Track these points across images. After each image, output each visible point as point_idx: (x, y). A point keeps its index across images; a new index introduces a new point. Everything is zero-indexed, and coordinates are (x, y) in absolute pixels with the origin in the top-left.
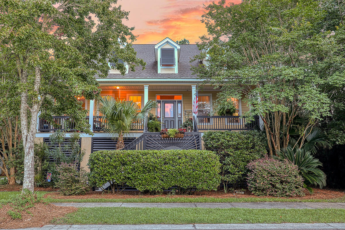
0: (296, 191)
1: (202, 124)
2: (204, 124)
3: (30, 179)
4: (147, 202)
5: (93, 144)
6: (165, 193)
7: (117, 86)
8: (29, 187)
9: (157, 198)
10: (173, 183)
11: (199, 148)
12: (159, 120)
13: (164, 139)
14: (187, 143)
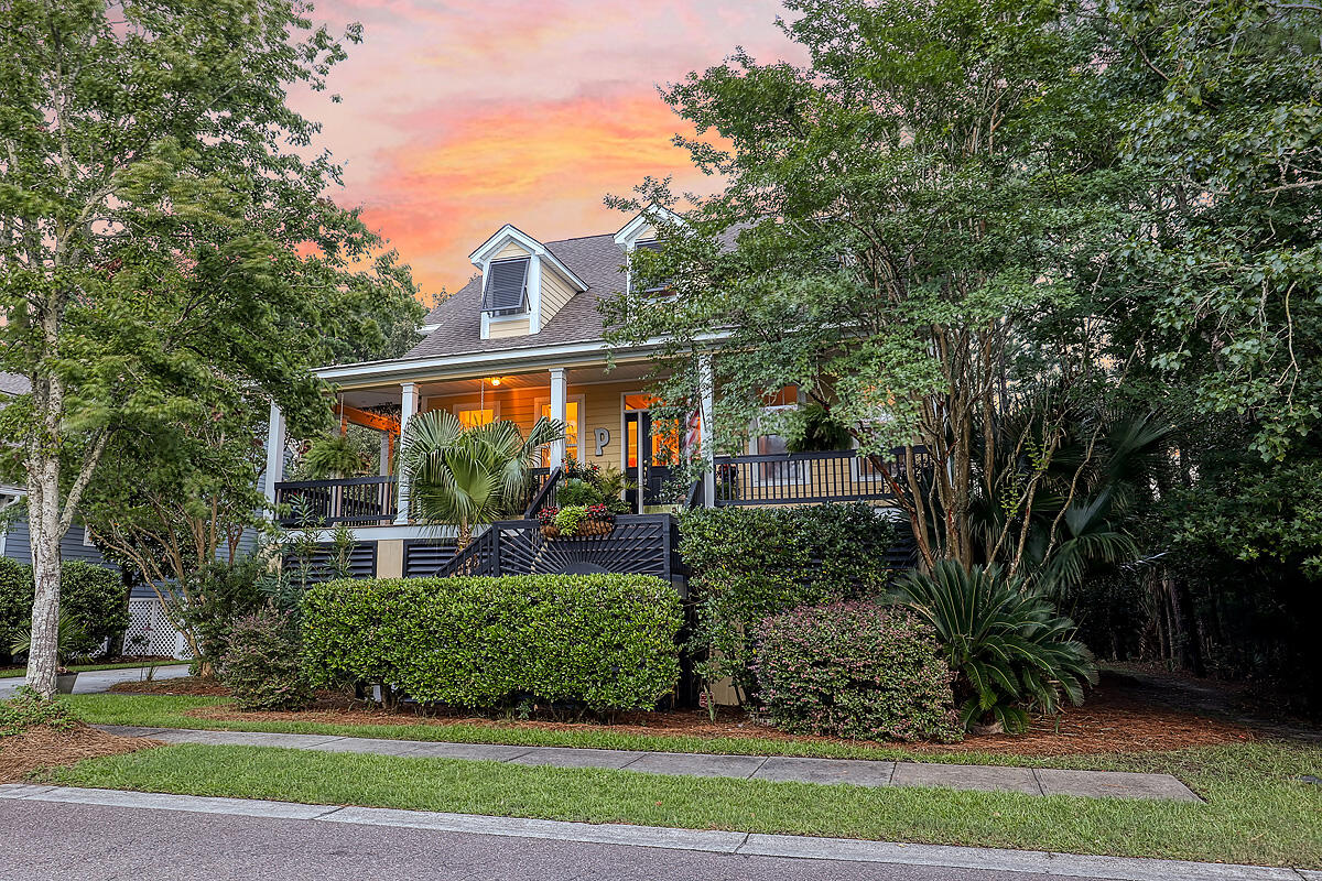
1: (770, 483)
2: (778, 483)
4: (413, 738)
5: (407, 559)
6: (492, 714)
7: (491, 376)
8: (35, 682)
9: (468, 726)
10: (508, 681)
11: (661, 567)
12: (631, 473)
13: (558, 540)
14: (625, 551)
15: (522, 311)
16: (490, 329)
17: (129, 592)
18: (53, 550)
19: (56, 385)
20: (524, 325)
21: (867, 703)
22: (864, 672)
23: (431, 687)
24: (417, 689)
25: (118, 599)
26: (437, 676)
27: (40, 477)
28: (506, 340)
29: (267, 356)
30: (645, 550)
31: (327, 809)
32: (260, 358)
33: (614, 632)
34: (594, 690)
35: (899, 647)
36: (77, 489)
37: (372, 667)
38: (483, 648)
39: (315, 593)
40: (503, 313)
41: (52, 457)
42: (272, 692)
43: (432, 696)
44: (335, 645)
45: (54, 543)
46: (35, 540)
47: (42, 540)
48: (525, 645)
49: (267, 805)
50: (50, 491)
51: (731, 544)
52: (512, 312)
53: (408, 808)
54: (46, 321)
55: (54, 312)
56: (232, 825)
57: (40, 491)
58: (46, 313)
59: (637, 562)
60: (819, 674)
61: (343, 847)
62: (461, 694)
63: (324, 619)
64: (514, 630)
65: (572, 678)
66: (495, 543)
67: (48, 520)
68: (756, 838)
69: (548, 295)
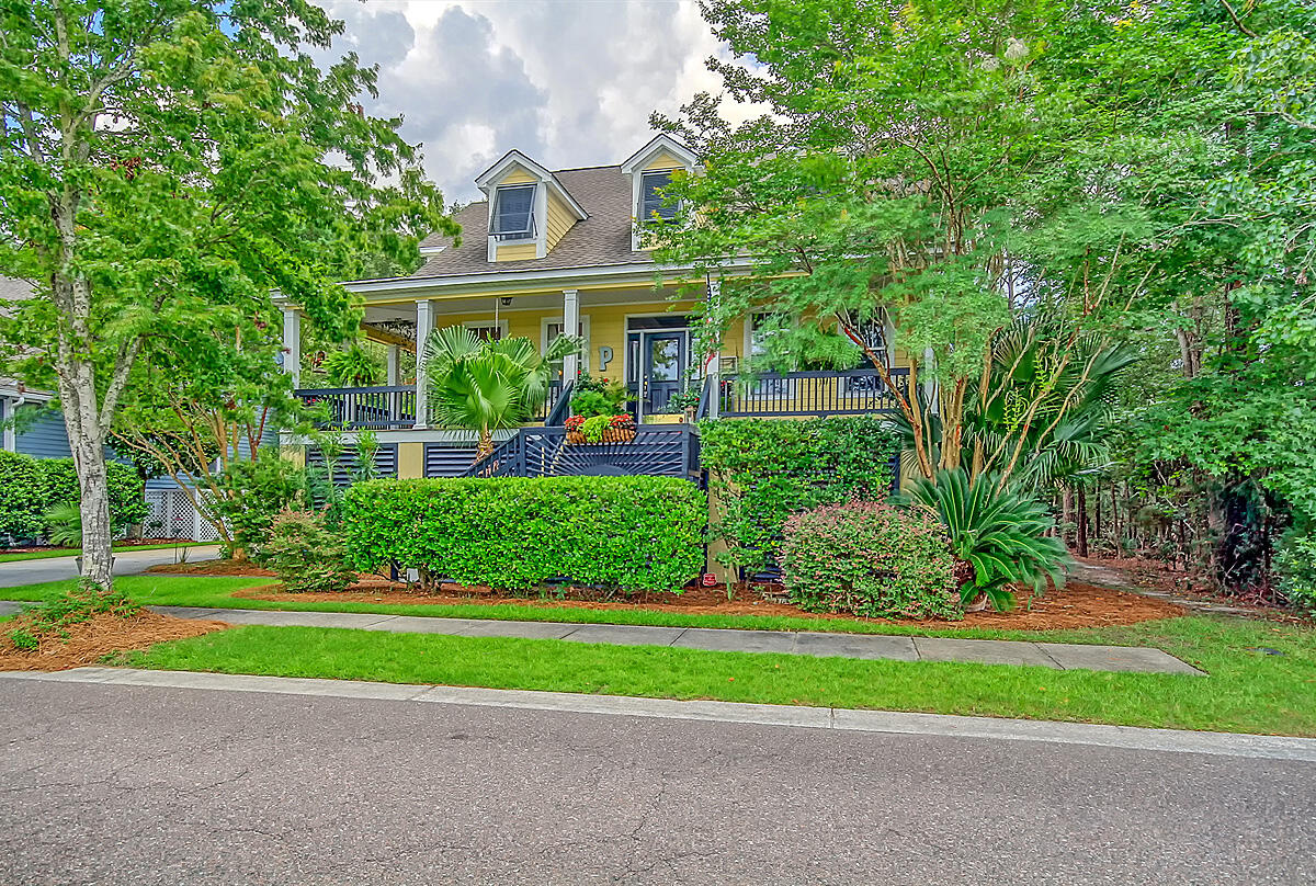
0: (926, 602)
3: (96, 554)
5: (426, 459)
6: (530, 594)
8: (93, 573)
9: (512, 607)
10: (549, 569)
11: (680, 470)
12: (632, 388)
13: (581, 445)
14: (646, 455)
15: (528, 236)
16: (497, 251)
17: (144, 485)
18: (97, 453)
19: (80, 288)
20: (531, 249)
21: (882, 588)
22: (884, 563)
23: (474, 572)
24: (461, 574)
25: (135, 491)
26: (480, 563)
27: (73, 381)
28: (513, 263)
29: (294, 268)
30: (665, 454)
31: (419, 688)
32: (286, 269)
33: (649, 527)
34: (629, 575)
35: (918, 543)
36: (112, 394)
37: (417, 556)
38: (524, 540)
39: (356, 491)
40: (509, 237)
41: (85, 361)
42: (317, 576)
43: (475, 580)
44: (380, 537)
45: (97, 446)
46: (75, 443)
47: (83, 442)
48: (565, 537)
49: (358, 685)
50: (87, 395)
51: (758, 451)
52: (518, 236)
53: (497, 687)
54: (60, 220)
55: (68, 210)
56: (335, 710)
57: (74, 394)
58: (60, 212)
59: (658, 464)
60: (843, 565)
61: (460, 731)
62: (503, 578)
63: (367, 514)
64: (554, 524)
65: (608, 566)
66: (522, 447)
67: (88, 424)
68: (842, 713)
69: (553, 221)
